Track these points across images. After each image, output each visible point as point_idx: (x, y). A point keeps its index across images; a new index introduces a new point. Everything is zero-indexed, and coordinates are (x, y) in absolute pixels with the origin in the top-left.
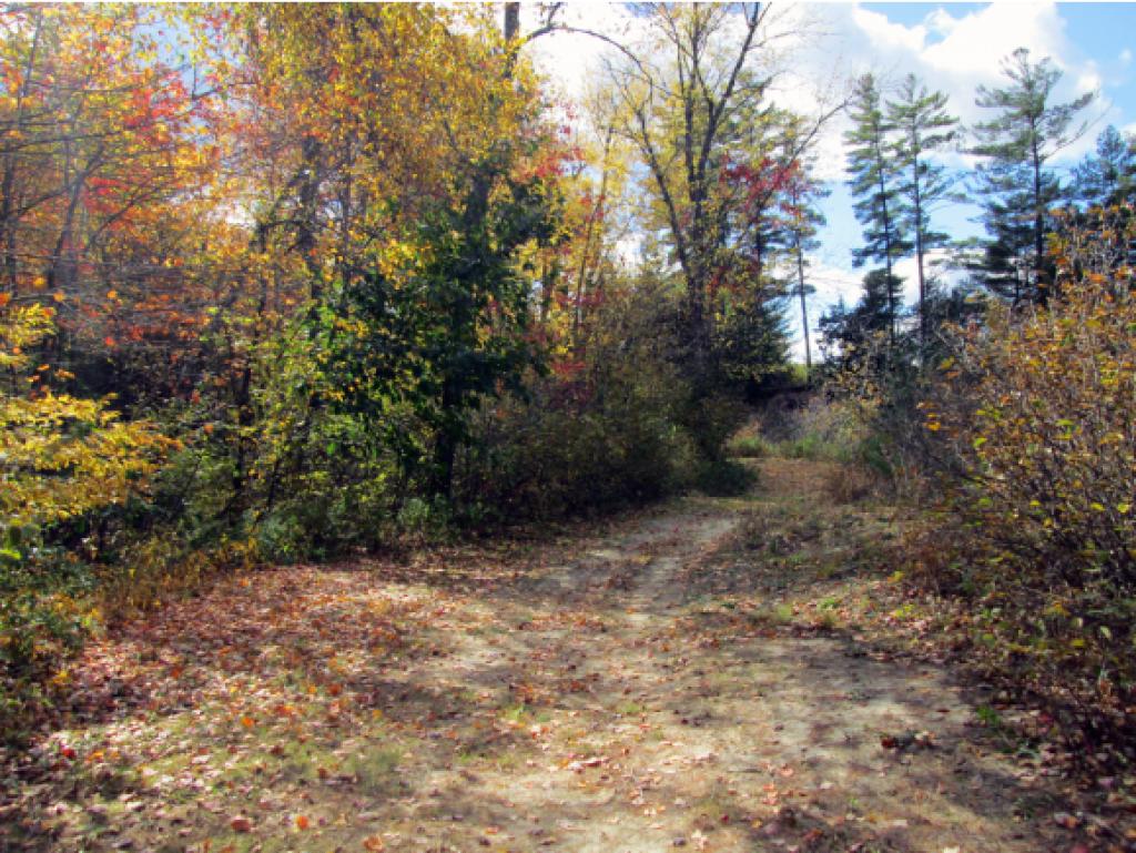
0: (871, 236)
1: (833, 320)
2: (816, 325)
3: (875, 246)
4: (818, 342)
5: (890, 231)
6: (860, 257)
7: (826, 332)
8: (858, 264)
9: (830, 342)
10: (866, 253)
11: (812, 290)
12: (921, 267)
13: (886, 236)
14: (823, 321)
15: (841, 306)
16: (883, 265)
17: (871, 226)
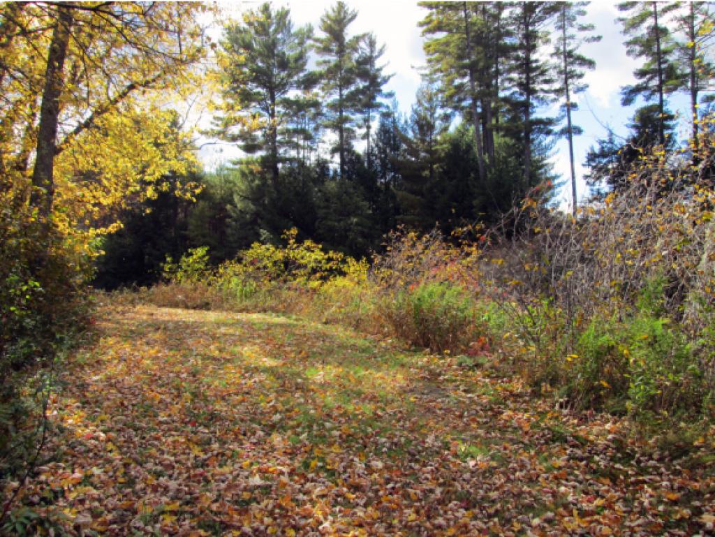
0: (641, 74)
1: (603, 154)
2: (585, 160)
3: (647, 83)
4: (586, 177)
5: (663, 66)
6: (629, 96)
7: (594, 168)
8: (627, 101)
9: (599, 178)
10: (637, 90)
11: (579, 131)
12: (694, 103)
13: (659, 72)
14: (592, 157)
15: (611, 142)
16: (655, 101)
17: (643, 62)
